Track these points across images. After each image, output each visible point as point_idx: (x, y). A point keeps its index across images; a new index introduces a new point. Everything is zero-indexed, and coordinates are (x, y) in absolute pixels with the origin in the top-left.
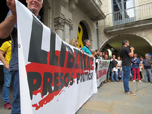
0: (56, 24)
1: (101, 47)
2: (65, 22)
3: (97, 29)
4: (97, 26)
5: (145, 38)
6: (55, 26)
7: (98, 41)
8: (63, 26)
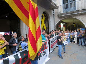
4: (54, 12)
5: (81, 20)
7: (54, 21)
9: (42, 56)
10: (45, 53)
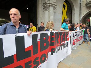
0: (44, 7)
1: (82, 17)
2: (50, 5)
3: (80, 4)
6: (43, 8)
7: (80, 13)
8: (49, 8)
9: (62, 49)
10: (66, 45)
